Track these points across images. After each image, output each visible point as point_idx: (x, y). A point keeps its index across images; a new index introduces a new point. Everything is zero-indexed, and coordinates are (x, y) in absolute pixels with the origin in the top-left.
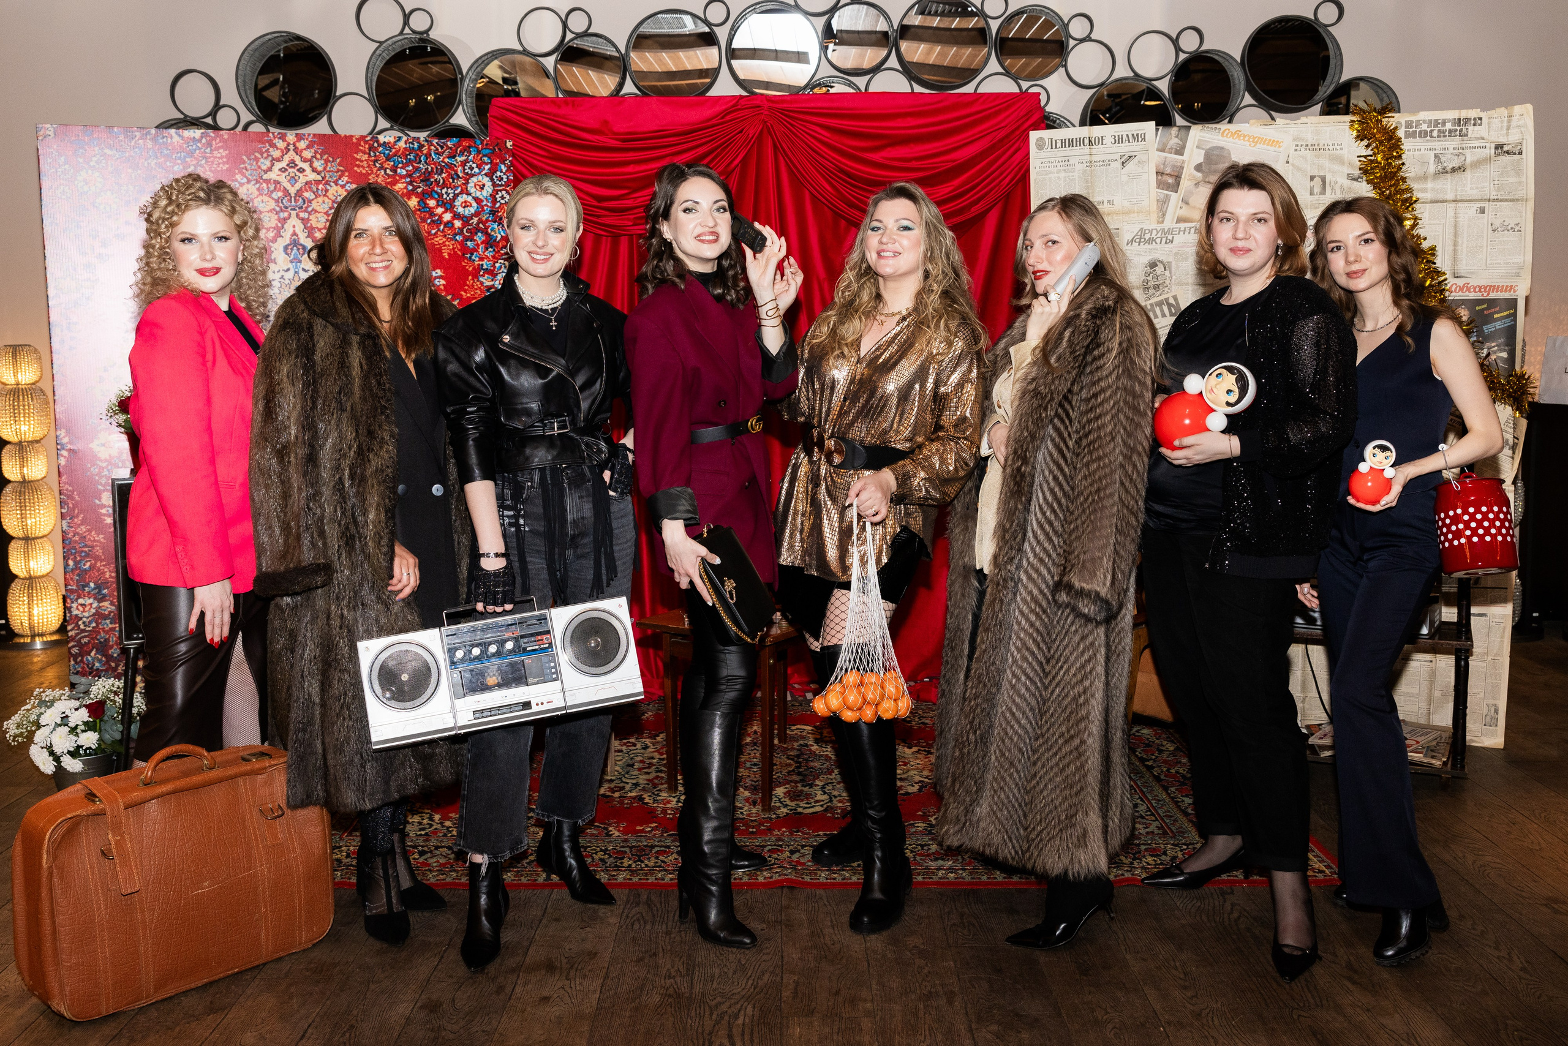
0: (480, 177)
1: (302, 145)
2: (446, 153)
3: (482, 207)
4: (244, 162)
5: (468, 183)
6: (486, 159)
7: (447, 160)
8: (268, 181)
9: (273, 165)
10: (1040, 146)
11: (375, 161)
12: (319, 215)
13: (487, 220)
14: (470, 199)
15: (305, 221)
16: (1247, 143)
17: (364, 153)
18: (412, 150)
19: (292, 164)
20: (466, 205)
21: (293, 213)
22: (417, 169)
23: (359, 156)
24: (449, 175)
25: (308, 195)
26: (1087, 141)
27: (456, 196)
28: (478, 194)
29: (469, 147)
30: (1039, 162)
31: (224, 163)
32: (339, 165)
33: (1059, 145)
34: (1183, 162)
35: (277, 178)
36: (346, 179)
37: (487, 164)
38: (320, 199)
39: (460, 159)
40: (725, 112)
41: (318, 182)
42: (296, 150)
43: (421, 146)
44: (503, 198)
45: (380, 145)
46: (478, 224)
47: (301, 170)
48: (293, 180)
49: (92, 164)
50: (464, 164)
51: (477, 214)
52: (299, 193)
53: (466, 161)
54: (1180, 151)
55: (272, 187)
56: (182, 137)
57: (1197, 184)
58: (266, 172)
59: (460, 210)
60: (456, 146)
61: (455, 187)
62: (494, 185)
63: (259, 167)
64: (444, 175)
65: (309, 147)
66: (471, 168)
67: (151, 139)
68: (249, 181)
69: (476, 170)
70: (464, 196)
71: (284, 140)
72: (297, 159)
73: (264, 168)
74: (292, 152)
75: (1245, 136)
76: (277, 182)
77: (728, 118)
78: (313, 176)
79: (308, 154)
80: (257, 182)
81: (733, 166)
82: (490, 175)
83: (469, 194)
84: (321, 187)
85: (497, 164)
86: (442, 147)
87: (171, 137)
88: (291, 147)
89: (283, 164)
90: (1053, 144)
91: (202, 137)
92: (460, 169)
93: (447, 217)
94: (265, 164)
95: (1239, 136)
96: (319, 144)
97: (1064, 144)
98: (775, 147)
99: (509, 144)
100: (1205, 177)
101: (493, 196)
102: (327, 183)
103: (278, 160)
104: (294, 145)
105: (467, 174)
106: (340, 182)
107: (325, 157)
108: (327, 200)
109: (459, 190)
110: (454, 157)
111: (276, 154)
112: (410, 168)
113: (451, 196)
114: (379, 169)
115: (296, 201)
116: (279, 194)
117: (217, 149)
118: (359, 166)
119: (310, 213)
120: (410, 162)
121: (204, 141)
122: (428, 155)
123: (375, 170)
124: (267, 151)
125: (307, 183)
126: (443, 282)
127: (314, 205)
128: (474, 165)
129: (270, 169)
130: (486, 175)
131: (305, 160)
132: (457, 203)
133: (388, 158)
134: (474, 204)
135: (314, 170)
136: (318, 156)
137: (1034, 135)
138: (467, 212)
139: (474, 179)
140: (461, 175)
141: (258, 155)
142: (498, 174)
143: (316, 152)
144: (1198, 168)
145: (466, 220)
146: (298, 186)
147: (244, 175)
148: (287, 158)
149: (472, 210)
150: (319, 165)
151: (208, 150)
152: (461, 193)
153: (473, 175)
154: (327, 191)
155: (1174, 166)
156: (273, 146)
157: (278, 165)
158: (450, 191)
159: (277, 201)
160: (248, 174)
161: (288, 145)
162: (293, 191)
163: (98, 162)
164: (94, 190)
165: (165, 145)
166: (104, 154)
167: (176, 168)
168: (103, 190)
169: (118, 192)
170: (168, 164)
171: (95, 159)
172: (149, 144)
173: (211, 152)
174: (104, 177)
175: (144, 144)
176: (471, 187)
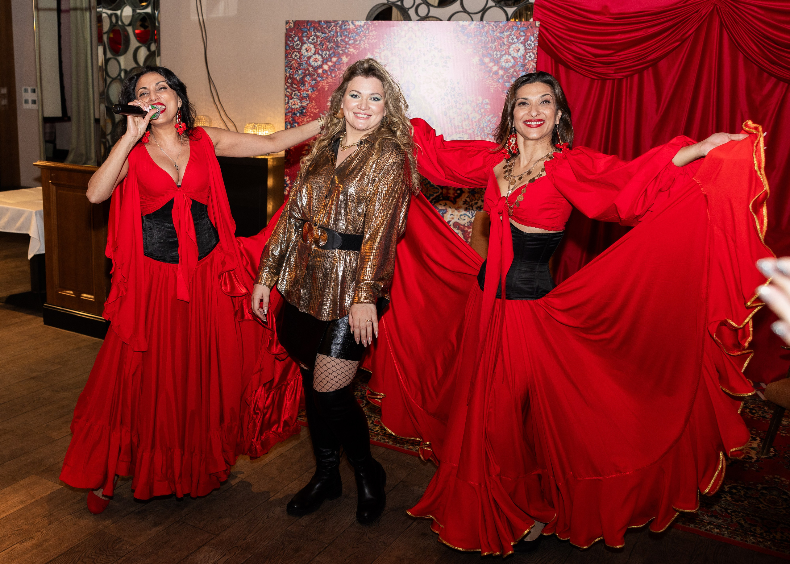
0: (517, 45)
1: (416, 28)
2: (499, 30)
3: (517, 63)
5: (509, 48)
6: (522, 33)
9: (400, 40)
13: (519, 70)
14: (510, 57)
20: (507, 61)
27: (502, 56)
28: (515, 55)
29: (513, 26)
35: (402, 47)
37: (522, 36)
39: (506, 34)
43: (483, 27)
44: (530, 57)
46: (513, 73)
47: (415, 42)
49: (310, 40)
50: (508, 36)
51: (513, 66)
53: (510, 35)
55: (398, 52)
56: (355, 25)
58: (396, 43)
59: (504, 64)
60: (505, 26)
61: (501, 51)
62: (526, 49)
63: (393, 41)
64: (496, 44)
66: (513, 39)
67: (339, 27)
68: (386, 49)
69: (516, 40)
70: (507, 56)
71: (407, 25)
72: (413, 36)
74: (411, 32)
78: (420, 45)
80: (391, 49)
82: (524, 43)
83: (509, 55)
85: (529, 36)
86: (496, 27)
87: (349, 25)
88: (411, 29)
89: (406, 39)
91: (364, 25)
92: (505, 40)
93: (495, 68)
94: (396, 39)
98: (721, 22)
99: (538, 24)
101: (524, 56)
103: (403, 36)
105: (510, 43)
109: (504, 52)
110: (503, 32)
111: (402, 33)
112: (476, 40)
113: (499, 56)
117: (372, 31)
120: (476, 36)
121: (365, 27)
122: (487, 32)
123: (455, 41)
126: (489, 106)
128: (515, 37)
129: (398, 42)
130: (521, 43)
131: (417, 36)
132: (501, 60)
133: (464, 34)
134: (512, 61)
135: (422, 42)
138: (508, 65)
139: (514, 46)
140: (506, 43)
142: (529, 42)
145: (506, 70)
146: (412, 51)
149: (511, 64)
151: (367, 32)
152: (505, 54)
153: (513, 43)
157: (403, 39)
158: (498, 53)
161: (409, 28)
163: (313, 40)
164: (310, 54)
165: (346, 29)
166: (316, 35)
167: (350, 42)
168: (314, 54)
169: (321, 55)
170: (347, 40)
171: (311, 38)
172: (338, 29)
173: (369, 33)
174: (315, 47)
175: (336, 29)
176: (511, 51)
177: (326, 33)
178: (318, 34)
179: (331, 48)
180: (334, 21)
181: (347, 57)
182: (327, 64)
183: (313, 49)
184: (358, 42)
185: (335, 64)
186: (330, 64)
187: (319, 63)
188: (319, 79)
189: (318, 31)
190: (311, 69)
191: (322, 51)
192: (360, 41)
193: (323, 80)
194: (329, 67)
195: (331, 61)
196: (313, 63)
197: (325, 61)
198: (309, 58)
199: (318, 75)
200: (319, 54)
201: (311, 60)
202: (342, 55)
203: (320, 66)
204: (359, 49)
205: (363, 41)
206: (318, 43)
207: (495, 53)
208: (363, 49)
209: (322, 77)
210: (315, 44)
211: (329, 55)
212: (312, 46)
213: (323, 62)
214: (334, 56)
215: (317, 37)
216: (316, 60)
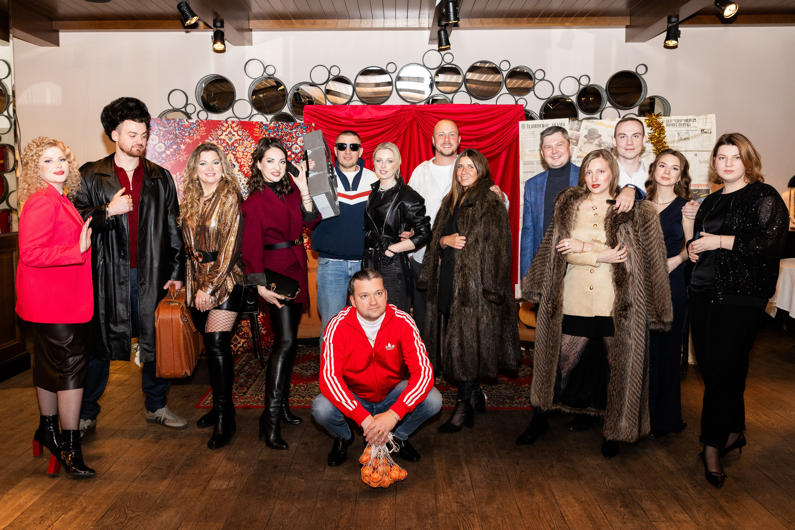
0: (302, 138)
1: (234, 125)
2: (289, 128)
4: (212, 132)
5: (297, 140)
6: (304, 130)
7: (289, 131)
8: (221, 139)
9: (223, 133)
10: (523, 128)
11: (262, 131)
12: (240, 153)
14: (298, 146)
15: (235, 155)
16: (604, 127)
17: (258, 128)
18: (276, 127)
19: (230, 132)
20: (296, 149)
21: (230, 152)
22: (278, 135)
23: (255, 129)
24: (290, 137)
25: (236, 145)
26: (542, 126)
27: (292, 145)
28: (301, 144)
29: (298, 126)
30: (523, 133)
31: (204, 132)
32: (248, 133)
33: (531, 127)
34: (580, 134)
35: (224, 138)
36: (250, 138)
37: (304, 132)
38: (240, 146)
39: (294, 130)
40: (397, 112)
41: (240, 140)
42: (232, 127)
43: (279, 126)
45: (263, 125)
46: (301, 156)
47: (234, 135)
48: (230, 139)
50: (296, 132)
51: (300, 152)
52: (233, 144)
53: (297, 131)
54: (578, 130)
55: (222, 142)
56: (189, 123)
57: (585, 143)
58: (220, 136)
59: (294, 151)
60: (293, 125)
61: (292, 142)
63: (217, 134)
64: (288, 137)
65: (237, 126)
66: (299, 134)
67: (177, 123)
68: (213, 139)
69: (300, 135)
70: (296, 145)
71: (227, 123)
72: (232, 131)
73: (219, 134)
74: (230, 128)
75: (604, 125)
76: (224, 140)
77: (399, 114)
78: (238, 137)
79: (236, 129)
80: (217, 140)
81: (401, 133)
83: (297, 144)
84: (241, 141)
86: (287, 126)
87: (184, 122)
88: (230, 126)
89: (227, 133)
90: (529, 127)
91: (196, 122)
92: (294, 134)
94: (220, 132)
95: (601, 125)
96: (240, 125)
97: (532, 126)
98: (417, 125)
99: (313, 125)
100: (588, 140)
102: (243, 140)
103: (225, 131)
104: (231, 125)
105: (297, 136)
106: (248, 140)
107: (243, 130)
108: (243, 147)
109: (294, 143)
110: (292, 130)
111: (224, 129)
112: (275, 134)
113: (291, 145)
114: (263, 135)
115: (231, 147)
116: (224, 145)
117: (202, 127)
118: (255, 133)
119: (236, 152)
120: (275, 132)
121: (197, 124)
122: (282, 129)
123: (261, 135)
124: (221, 128)
125: (236, 140)
127: (238, 149)
128: (300, 133)
129: (222, 135)
131: (235, 131)
132: (293, 148)
133: (267, 130)
134: (300, 148)
135: (238, 135)
136: (240, 130)
137: (521, 123)
138: (297, 151)
139: (300, 139)
140: (294, 137)
141: (217, 129)
143: (239, 128)
144: (585, 137)
145: (296, 155)
146: (232, 141)
147: (212, 137)
148: (228, 130)
149: (299, 151)
150: (240, 133)
151: (198, 127)
152: (295, 144)
153: (299, 137)
154: (243, 143)
155: (576, 136)
156: (223, 126)
157: (225, 133)
158: (290, 143)
159: (224, 147)
160: (213, 136)
161: (229, 125)
162: (230, 143)
163: (157, 132)
164: (155, 143)
165: (182, 125)
166: (159, 129)
167: (186, 134)
168: (159, 143)
169: (164, 144)
170: (183, 133)
171: (156, 131)
172: (176, 125)
173: (199, 128)
174: (159, 138)
175: (174, 125)
176: (298, 141)
177: (167, 128)
178: (161, 128)
179: (172, 139)
180: (173, 119)
181: (184, 145)
182: (169, 150)
183: (158, 139)
184: (192, 134)
185: (175, 150)
186: (171, 150)
187: (163, 150)
188: (163, 161)
189: (161, 126)
190: (156, 154)
191: (165, 141)
192: (193, 134)
193: (167, 162)
194: (171, 153)
195: (172, 148)
196: (158, 150)
197: (167, 148)
198: (155, 145)
199: (163, 159)
200: (162, 143)
201: (156, 147)
202: (181, 144)
203: (163, 151)
204: (193, 139)
205: (196, 133)
206: (161, 135)
207: (288, 143)
208: (196, 140)
209: (166, 160)
210: (159, 136)
211: (171, 144)
212: (156, 137)
213: (166, 148)
214: (174, 145)
215: (160, 130)
216: (160, 147)
